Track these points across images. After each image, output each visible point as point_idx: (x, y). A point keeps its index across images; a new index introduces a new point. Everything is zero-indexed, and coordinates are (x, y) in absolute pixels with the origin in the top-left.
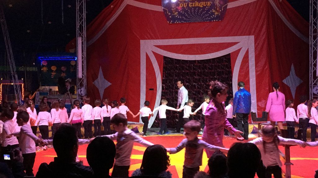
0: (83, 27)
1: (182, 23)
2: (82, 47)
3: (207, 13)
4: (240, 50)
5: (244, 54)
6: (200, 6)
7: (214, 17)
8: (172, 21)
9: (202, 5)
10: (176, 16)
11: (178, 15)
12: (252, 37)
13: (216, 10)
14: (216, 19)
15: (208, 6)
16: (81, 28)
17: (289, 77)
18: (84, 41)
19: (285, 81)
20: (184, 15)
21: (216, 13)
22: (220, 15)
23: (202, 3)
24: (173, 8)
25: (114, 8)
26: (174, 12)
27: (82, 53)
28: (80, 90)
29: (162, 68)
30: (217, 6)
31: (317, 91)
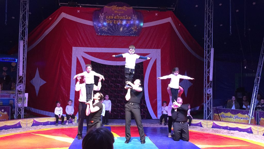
0: (25, 32)
1: (108, 36)
2: (24, 50)
3: (127, 29)
5: (153, 63)
6: (122, 23)
8: (100, 34)
10: (104, 30)
12: (159, 50)
13: (134, 28)
14: (134, 34)
15: (128, 24)
16: (23, 33)
17: (183, 81)
18: (25, 44)
20: (110, 30)
22: (137, 31)
23: (124, 21)
24: (101, 24)
25: (52, 20)
27: (23, 54)
28: (19, 86)
30: (135, 25)
31: (210, 92)
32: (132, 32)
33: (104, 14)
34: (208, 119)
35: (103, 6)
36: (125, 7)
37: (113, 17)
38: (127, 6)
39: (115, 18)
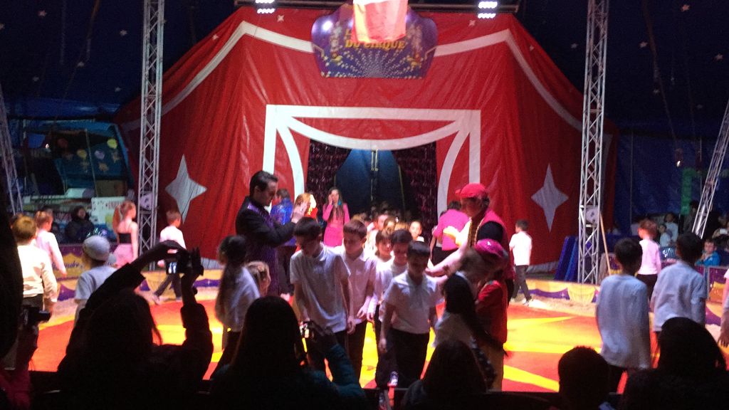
0: (155, 74)
1: (347, 77)
3: (397, 61)
4: (453, 136)
5: (461, 144)
6: (384, 47)
7: (410, 70)
8: (329, 73)
9: (388, 46)
10: (339, 64)
11: (342, 62)
12: (477, 114)
13: (414, 57)
14: (413, 74)
15: (399, 50)
16: (152, 77)
17: (542, 190)
18: (157, 102)
19: (534, 197)
20: (353, 63)
21: (414, 64)
22: (420, 67)
24: (335, 48)
25: (218, 40)
26: (334, 55)
28: (144, 198)
29: (306, 161)
30: (415, 50)
31: (594, 217)
32: (408, 68)
33: (341, 24)
34: (588, 282)
35: (340, 3)
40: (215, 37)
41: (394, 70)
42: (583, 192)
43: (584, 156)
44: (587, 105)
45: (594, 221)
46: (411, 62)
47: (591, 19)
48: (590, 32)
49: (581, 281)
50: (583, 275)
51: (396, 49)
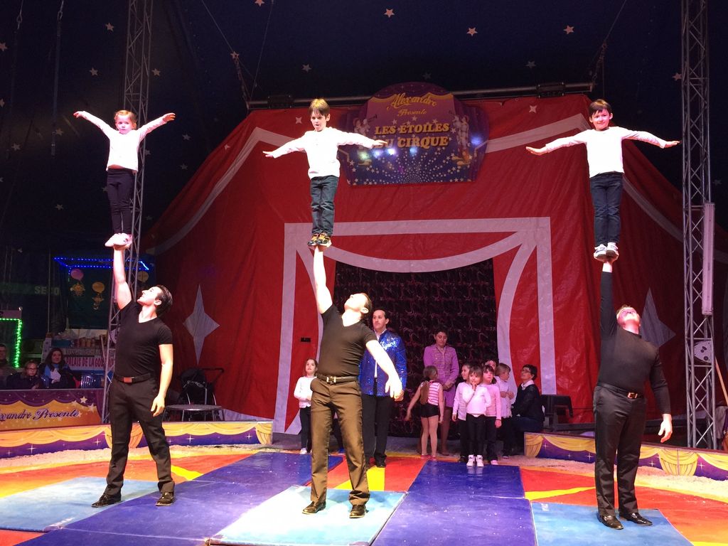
1: (380, 185)
3: (439, 162)
5: (526, 262)
6: (423, 145)
7: (456, 171)
8: (357, 180)
9: (428, 142)
10: (368, 169)
11: (371, 167)
12: (546, 222)
13: (460, 155)
14: (459, 176)
15: (441, 147)
20: (385, 166)
21: (460, 163)
22: (469, 166)
23: (428, 139)
25: (230, 150)
30: (462, 146)
31: (706, 353)
32: (454, 169)
33: (369, 122)
35: (367, 98)
36: (430, 95)
37: (396, 128)
38: (438, 93)
39: (401, 132)
40: (227, 147)
41: (437, 172)
42: (688, 318)
43: (687, 268)
44: (687, 201)
45: (706, 358)
46: (457, 161)
47: (685, 88)
48: (686, 104)
49: (692, 446)
50: (694, 436)
51: (438, 145)
